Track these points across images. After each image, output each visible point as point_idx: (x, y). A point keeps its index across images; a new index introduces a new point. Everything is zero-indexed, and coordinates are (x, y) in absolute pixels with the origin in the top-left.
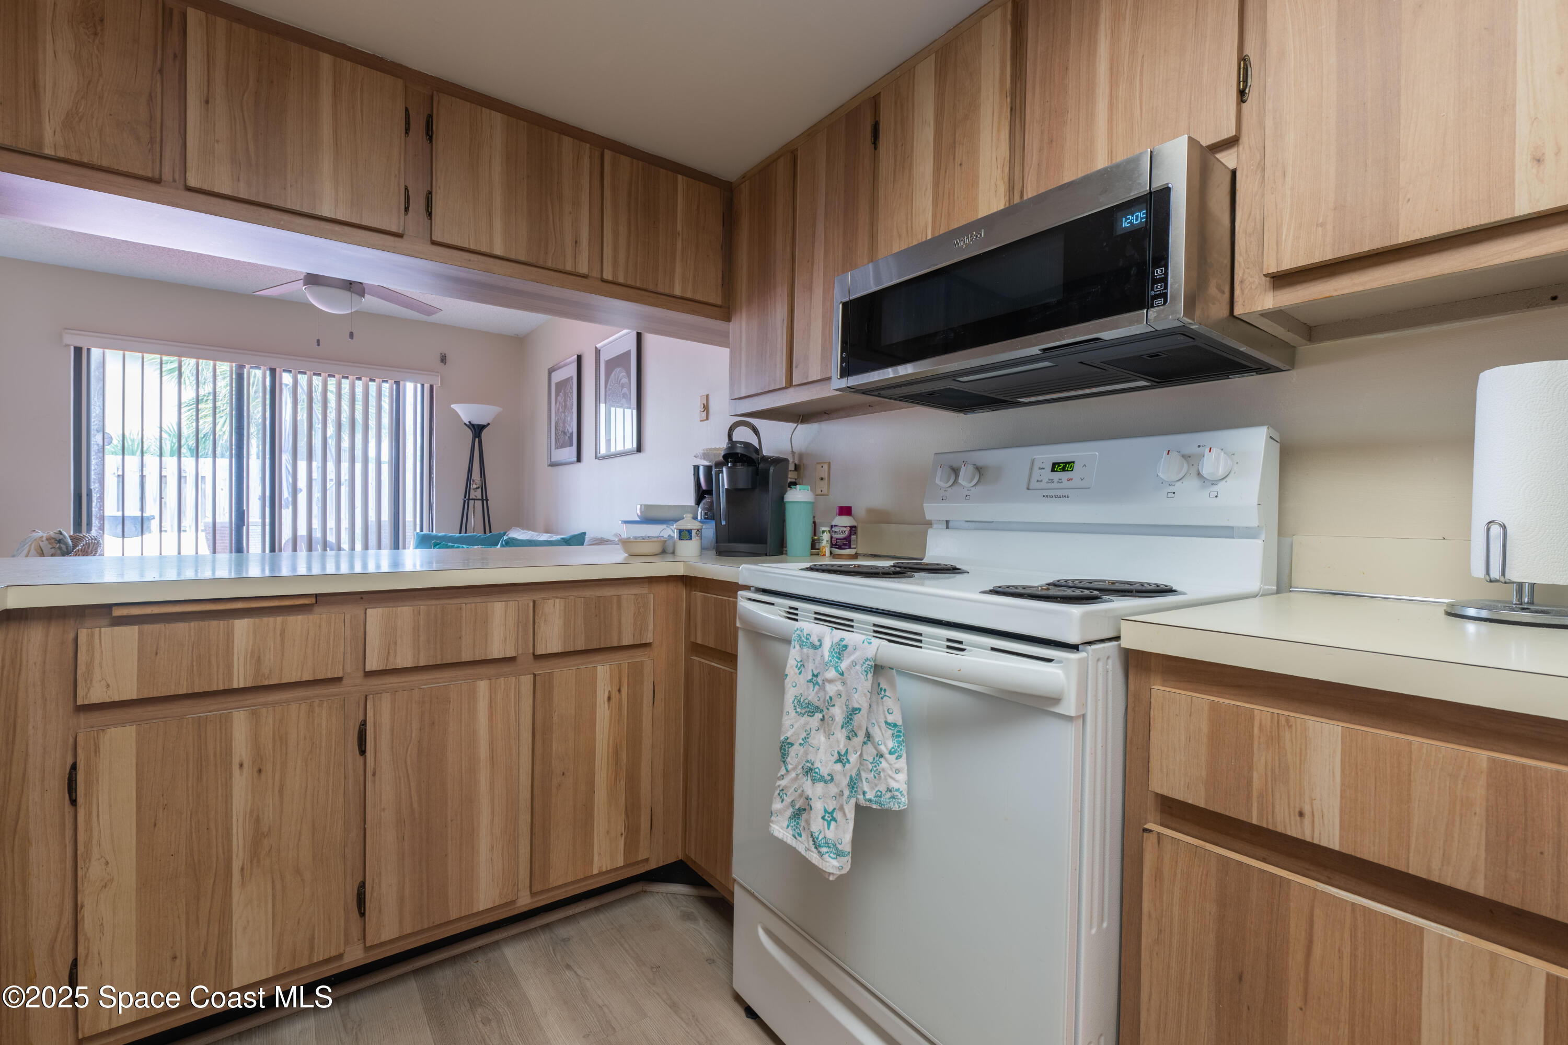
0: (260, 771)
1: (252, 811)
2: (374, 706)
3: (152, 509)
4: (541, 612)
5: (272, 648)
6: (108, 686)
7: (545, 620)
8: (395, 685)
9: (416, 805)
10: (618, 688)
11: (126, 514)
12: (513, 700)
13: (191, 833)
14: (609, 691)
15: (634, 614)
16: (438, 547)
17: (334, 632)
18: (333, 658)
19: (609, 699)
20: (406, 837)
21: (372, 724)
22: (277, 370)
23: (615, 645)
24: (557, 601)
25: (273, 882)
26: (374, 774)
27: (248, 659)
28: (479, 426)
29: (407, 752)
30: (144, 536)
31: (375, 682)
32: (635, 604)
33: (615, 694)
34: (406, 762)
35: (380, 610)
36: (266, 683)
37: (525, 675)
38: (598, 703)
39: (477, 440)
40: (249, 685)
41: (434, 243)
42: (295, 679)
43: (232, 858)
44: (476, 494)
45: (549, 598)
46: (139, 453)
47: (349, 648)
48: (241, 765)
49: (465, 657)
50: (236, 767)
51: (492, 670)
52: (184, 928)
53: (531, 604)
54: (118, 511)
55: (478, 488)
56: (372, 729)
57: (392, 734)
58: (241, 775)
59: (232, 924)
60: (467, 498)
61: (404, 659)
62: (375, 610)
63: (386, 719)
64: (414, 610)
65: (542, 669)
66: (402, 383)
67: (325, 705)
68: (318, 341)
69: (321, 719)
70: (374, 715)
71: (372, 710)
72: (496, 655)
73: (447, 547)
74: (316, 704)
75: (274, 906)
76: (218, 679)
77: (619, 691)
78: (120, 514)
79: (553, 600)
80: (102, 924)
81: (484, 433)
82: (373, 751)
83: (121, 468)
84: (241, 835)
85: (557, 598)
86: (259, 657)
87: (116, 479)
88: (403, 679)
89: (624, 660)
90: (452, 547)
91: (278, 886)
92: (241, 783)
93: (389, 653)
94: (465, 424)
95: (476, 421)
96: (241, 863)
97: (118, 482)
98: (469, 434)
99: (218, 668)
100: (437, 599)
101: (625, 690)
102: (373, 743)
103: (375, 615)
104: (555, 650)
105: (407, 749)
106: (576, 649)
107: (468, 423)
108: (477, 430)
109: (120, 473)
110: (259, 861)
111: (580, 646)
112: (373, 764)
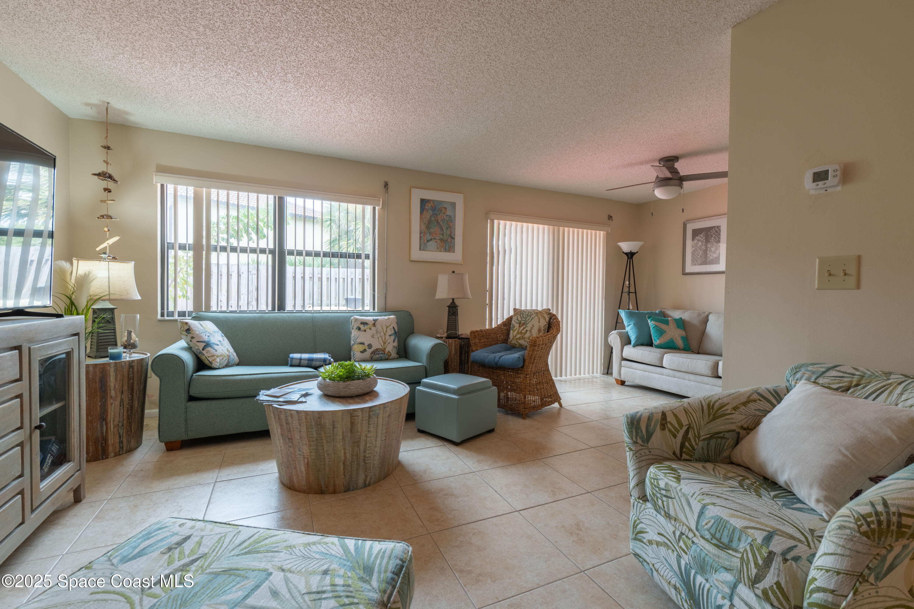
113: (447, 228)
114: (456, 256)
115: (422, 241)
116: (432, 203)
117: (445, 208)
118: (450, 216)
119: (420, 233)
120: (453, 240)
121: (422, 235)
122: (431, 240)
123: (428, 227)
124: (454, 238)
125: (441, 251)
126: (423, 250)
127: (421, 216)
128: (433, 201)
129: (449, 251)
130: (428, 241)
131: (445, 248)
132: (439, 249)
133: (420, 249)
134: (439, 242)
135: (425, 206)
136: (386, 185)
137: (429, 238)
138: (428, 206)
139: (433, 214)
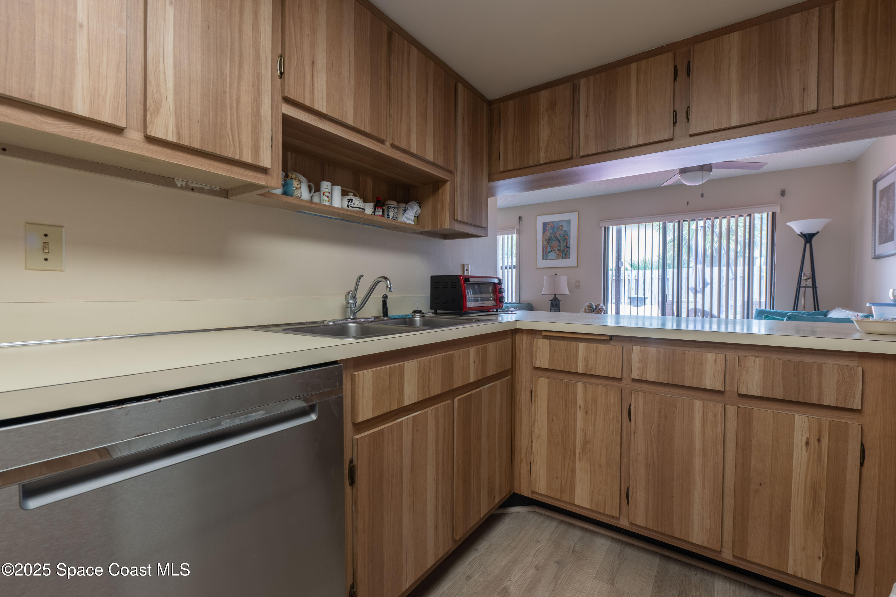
0: (587, 412)
1: (583, 430)
2: (635, 398)
3: (648, 294)
4: (743, 365)
5: (592, 358)
6: (541, 361)
7: (747, 371)
8: (647, 389)
9: (656, 459)
10: (817, 438)
11: (639, 296)
12: (719, 419)
13: (563, 429)
14: (808, 438)
15: (838, 381)
16: (767, 318)
17: (618, 355)
18: (617, 368)
19: (807, 444)
20: (650, 475)
21: (634, 407)
22: (681, 221)
23: (815, 402)
24: (757, 359)
25: (590, 466)
26: (634, 433)
27: (583, 361)
28: (809, 234)
29: (651, 428)
30: (645, 306)
31: (637, 385)
32: (838, 373)
33: (813, 441)
34: (651, 433)
35: (639, 347)
36: (590, 373)
37: (731, 405)
38: (795, 443)
39: (808, 245)
40: (583, 372)
41: (691, 136)
42: (600, 374)
43: (576, 446)
44: (807, 283)
45: (752, 356)
46: (643, 268)
47: (625, 365)
48: (580, 407)
49: (687, 383)
50: (578, 407)
51: (706, 396)
52: (560, 467)
53: (737, 358)
54: (635, 295)
55: (809, 279)
56: (634, 409)
57: (644, 416)
58: (580, 411)
59: (575, 476)
60: (799, 286)
61: (651, 376)
62: (637, 347)
63: (641, 406)
64: (657, 350)
65: (745, 405)
66: (752, 215)
67: (613, 390)
68: (688, 202)
69: (611, 397)
70: (635, 402)
71: (634, 399)
72: (708, 387)
73: (774, 319)
74: (609, 388)
75: (590, 476)
76: (573, 367)
77: (819, 440)
78: (636, 296)
79: (753, 358)
80: (537, 451)
81: (814, 240)
82: (634, 421)
83: (637, 276)
84: (579, 439)
85: (758, 357)
86: (587, 361)
87: (635, 281)
88: (652, 388)
89: (827, 418)
90: (778, 319)
91: (592, 468)
92: (580, 414)
93: (643, 371)
94: (799, 235)
95: (806, 232)
96: (579, 450)
97: (636, 282)
98: (802, 241)
99: (573, 362)
100: (671, 346)
101: (825, 442)
102: (634, 417)
103: (636, 350)
104: (755, 394)
105: (652, 427)
106: (774, 397)
107: (800, 234)
108: (808, 238)
109: (637, 278)
110: (585, 453)
111: (779, 394)
112: (634, 428)
113: (564, 241)
114: (572, 261)
115: (545, 253)
116: (551, 224)
117: (562, 226)
118: (566, 231)
119: (543, 248)
120: (568, 250)
121: (544, 249)
122: (551, 251)
123: (548, 243)
124: (569, 248)
125: (559, 259)
126: (546, 259)
127: (543, 235)
128: (552, 222)
129: (566, 258)
130: (549, 253)
131: (562, 256)
132: (557, 258)
133: (543, 259)
134: (557, 252)
135: (546, 227)
136: (520, 219)
137: (550, 250)
138: (549, 227)
139: (552, 232)
